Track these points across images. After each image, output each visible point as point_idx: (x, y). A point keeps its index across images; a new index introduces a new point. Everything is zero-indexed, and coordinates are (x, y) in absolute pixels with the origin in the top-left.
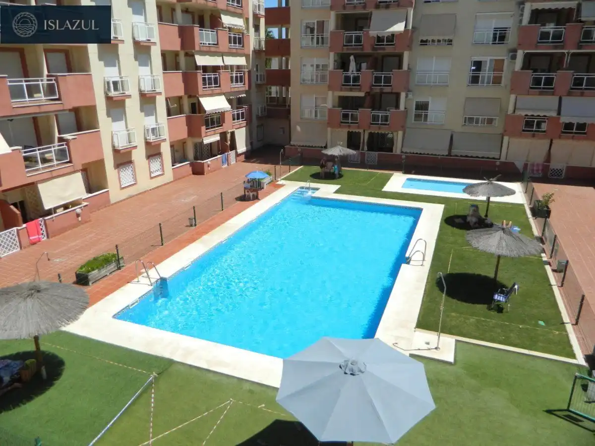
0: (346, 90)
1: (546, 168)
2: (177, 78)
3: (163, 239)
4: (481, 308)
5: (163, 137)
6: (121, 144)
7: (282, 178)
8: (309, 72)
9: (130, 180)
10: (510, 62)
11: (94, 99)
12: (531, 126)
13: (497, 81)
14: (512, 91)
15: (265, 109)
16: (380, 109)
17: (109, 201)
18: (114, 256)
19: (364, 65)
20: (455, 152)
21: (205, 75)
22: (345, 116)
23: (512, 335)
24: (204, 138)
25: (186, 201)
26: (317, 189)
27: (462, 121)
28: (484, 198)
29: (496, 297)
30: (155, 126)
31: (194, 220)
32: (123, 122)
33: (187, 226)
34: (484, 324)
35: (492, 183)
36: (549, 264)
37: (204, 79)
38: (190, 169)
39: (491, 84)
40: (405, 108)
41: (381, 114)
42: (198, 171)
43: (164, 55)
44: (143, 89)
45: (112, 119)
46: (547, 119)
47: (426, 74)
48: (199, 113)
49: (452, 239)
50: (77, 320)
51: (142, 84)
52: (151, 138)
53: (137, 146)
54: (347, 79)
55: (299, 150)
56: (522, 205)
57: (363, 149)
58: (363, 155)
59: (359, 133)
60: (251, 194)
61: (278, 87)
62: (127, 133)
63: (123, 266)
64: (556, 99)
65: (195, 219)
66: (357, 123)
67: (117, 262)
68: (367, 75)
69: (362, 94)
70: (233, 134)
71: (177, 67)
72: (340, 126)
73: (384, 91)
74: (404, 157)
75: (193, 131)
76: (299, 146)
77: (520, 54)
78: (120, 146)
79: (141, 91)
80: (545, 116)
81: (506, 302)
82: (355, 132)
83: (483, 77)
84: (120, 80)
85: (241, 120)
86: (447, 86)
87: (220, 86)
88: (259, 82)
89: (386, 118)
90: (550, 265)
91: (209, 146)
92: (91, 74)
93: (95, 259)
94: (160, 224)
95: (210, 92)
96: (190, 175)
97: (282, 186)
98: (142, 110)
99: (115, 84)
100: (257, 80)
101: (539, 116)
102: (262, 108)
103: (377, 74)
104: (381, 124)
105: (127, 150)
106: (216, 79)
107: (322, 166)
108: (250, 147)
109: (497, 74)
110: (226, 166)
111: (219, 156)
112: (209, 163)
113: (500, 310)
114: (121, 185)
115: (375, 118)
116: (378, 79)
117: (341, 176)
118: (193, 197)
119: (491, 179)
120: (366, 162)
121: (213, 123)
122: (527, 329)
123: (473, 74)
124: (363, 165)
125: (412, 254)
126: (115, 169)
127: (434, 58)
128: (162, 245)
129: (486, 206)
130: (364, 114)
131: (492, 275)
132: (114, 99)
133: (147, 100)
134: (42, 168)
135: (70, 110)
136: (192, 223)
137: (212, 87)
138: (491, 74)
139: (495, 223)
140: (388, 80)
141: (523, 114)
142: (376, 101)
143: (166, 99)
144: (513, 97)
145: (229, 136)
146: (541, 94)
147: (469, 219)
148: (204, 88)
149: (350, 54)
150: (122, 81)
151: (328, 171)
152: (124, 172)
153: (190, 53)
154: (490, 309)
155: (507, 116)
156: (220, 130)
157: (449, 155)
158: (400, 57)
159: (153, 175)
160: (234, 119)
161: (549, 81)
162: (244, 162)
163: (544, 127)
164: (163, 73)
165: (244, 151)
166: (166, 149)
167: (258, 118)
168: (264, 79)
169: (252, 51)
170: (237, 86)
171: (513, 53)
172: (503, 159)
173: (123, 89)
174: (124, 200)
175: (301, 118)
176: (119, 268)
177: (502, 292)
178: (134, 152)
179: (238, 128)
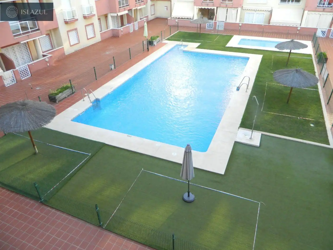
3: (97, 77)
5: (93, 13)
6: (68, 18)
7: (166, 39)
9: (76, 41)
17: (64, 53)
24: (118, 13)
25: (109, 53)
26: (187, 46)
35: (293, 41)
42: (115, 34)
50: (50, 122)
52: (86, 14)
53: (77, 19)
55: (176, 21)
58: (215, 24)
62: (71, 10)
63: (75, 92)
65: (114, 64)
72: (202, 5)
74: (240, 25)
76: (176, 18)
94: (94, 67)
96: (111, 37)
97: (165, 44)
104: (228, 3)
105: (72, 22)
110: (132, 31)
111: (127, 25)
112: (122, 30)
114: (70, 44)
118: (113, 51)
120: (217, 28)
121: (123, 4)
124: (215, 30)
125: (241, 84)
128: (96, 80)
134: (22, 33)
156: (128, 8)
157: (269, 23)
159: (89, 37)
166: (96, 21)
174: (73, 53)
178: (76, 23)
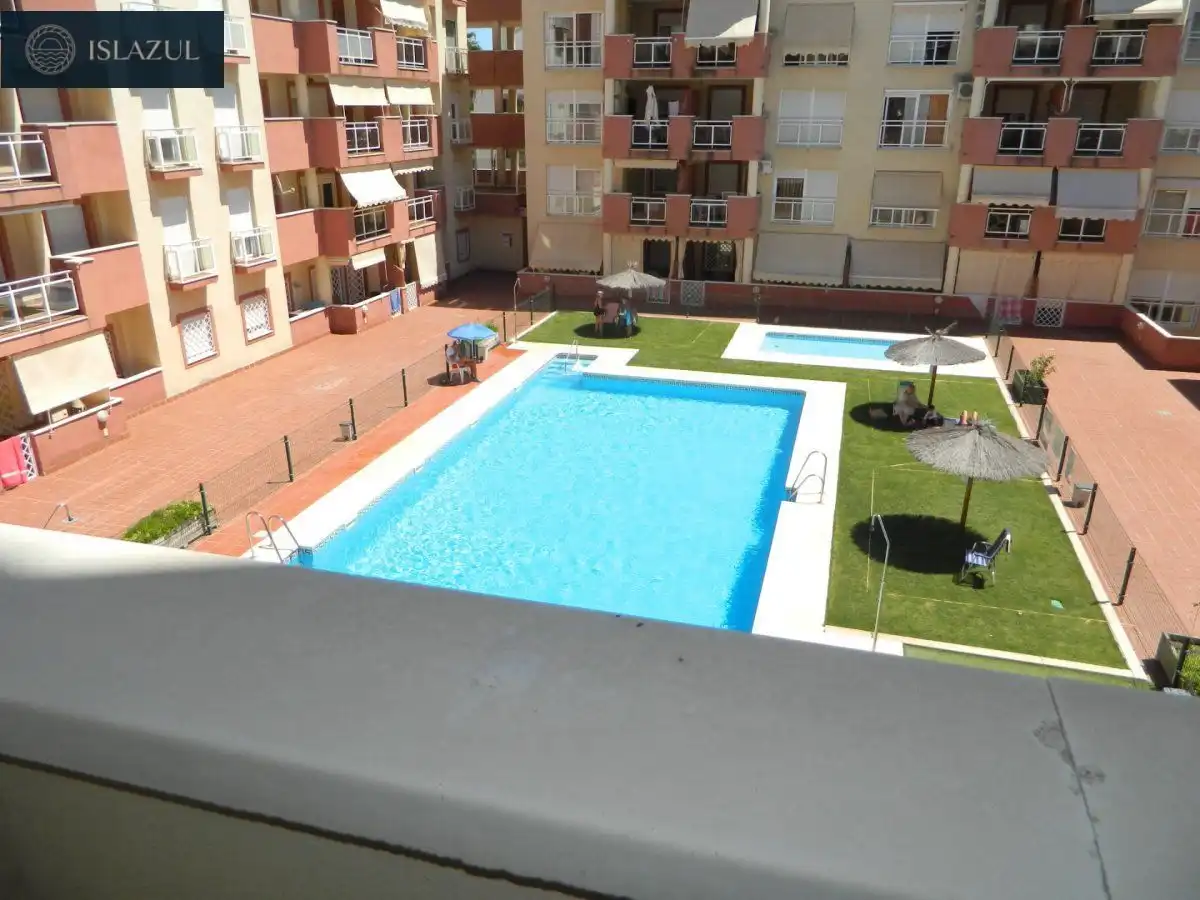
0: (639, 156)
1: (1029, 307)
2: (293, 130)
3: (294, 469)
4: (942, 581)
5: (270, 257)
6: (184, 273)
7: (518, 337)
8: (561, 120)
9: (205, 349)
10: (960, 100)
11: (122, 176)
12: (1001, 225)
13: (935, 137)
14: (965, 156)
15: (471, 197)
16: (705, 194)
17: (163, 393)
18: (195, 506)
19: (674, 106)
20: (857, 278)
21: (352, 126)
22: (639, 209)
23: (1006, 629)
24: (354, 258)
25: (326, 388)
26: (593, 358)
27: (867, 218)
28: (925, 369)
29: (970, 558)
30: (252, 235)
31: (350, 427)
32: (186, 225)
33: (337, 440)
34: (950, 610)
35: (941, 339)
36: (1056, 491)
37: (350, 134)
38: (324, 322)
39: (923, 144)
40: (758, 193)
41: (710, 204)
42: (342, 325)
43: (264, 83)
44: (224, 155)
45: (163, 219)
46: (1031, 212)
47: (798, 122)
48: (340, 206)
49: (869, 450)
51: (222, 145)
52: (246, 259)
53: (216, 276)
54: (641, 134)
55: (547, 279)
56: (992, 380)
57: (675, 276)
58: (676, 287)
59: (667, 244)
60: (461, 371)
61: (495, 152)
62: (195, 248)
63: (215, 527)
64: (1048, 173)
65: (353, 424)
66: (663, 223)
67: (203, 519)
68: (681, 126)
69: (672, 165)
70: (410, 247)
71: (292, 110)
72: (629, 230)
73: (717, 158)
74: (756, 290)
75: (330, 243)
76: (545, 271)
77: (979, 85)
78: (183, 275)
79: (220, 160)
80: (1027, 206)
81: (989, 567)
82: (660, 241)
83: (909, 130)
84: (178, 136)
85: (425, 218)
86: (840, 148)
87: (381, 149)
88: (458, 139)
89: (719, 214)
90: (1059, 495)
91: (362, 275)
92: (115, 125)
93: (157, 515)
94: (285, 438)
95: (362, 162)
96: (326, 334)
97: (520, 352)
98: (224, 201)
99: (167, 144)
100: (455, 137)
101: (1015, 206)
102: (465, 193)
103: (701, 123)
104: (711, 225)
105: (197, 285)
106: (373, 134)
107: (598, 312)
108: (445, 274)
109: (936, 123)
110: (399, 314)
111: (383, 295)
112: (365, 308)
113: (978, 583)
114: (185, 360)
115: (699, 213)
116: (702, 135)
117: (636, 330)
118: (341, 381)
119: (938, 331)
120: (683, 302)
121: (370, 226)
122: (1032, 616)
123: (888, 123)
124: (675, 306)
125: (798, 482)
126: (173, 325)
127: (814, 91)
128: (291, 480)
129: (929, 384)
130: (677, 204)
131: (956, 518)
132: (167, 177)
133: (234, 178)
134: (22, 326)
135: (76, 201)
136: (348, 433)
137: (366, 151)
138: (924, 124)
139: (946, 416)
140: (723, 136)
141: (987, 201)
142: (698, 178)
143: (274, 177)
144: (966, 169)
145: (402, 252)
146: (1019, 163)
147: (897, 410)
148: (350, 152)
149: (646, 84)
150: (181, 139)
151: (610, 321)
152: (192, 332)
153: (316, 80)
154: (958, 582)
155: (955, 207)
156: (386, 239)
157: (846, 284)
158: (746, 90)
159: (251, 337)
160: (411, 218)
161: (1034, 139)
162: (435, 305)
163: (1025, 226)
164: (265, 121)
165: (433, 283)
166: (275, 282)
167: (459, 214)
168: (468, 136)
169: (443, 76)
170: (416, 149)
171: (965, 83)
172: (948, 291)
173: (184, 158)
174: (195, 389)
175: (548, 215)
176: (208, 532)
177: (981, 549)
178: (211, 289)
179: (421, 236)
